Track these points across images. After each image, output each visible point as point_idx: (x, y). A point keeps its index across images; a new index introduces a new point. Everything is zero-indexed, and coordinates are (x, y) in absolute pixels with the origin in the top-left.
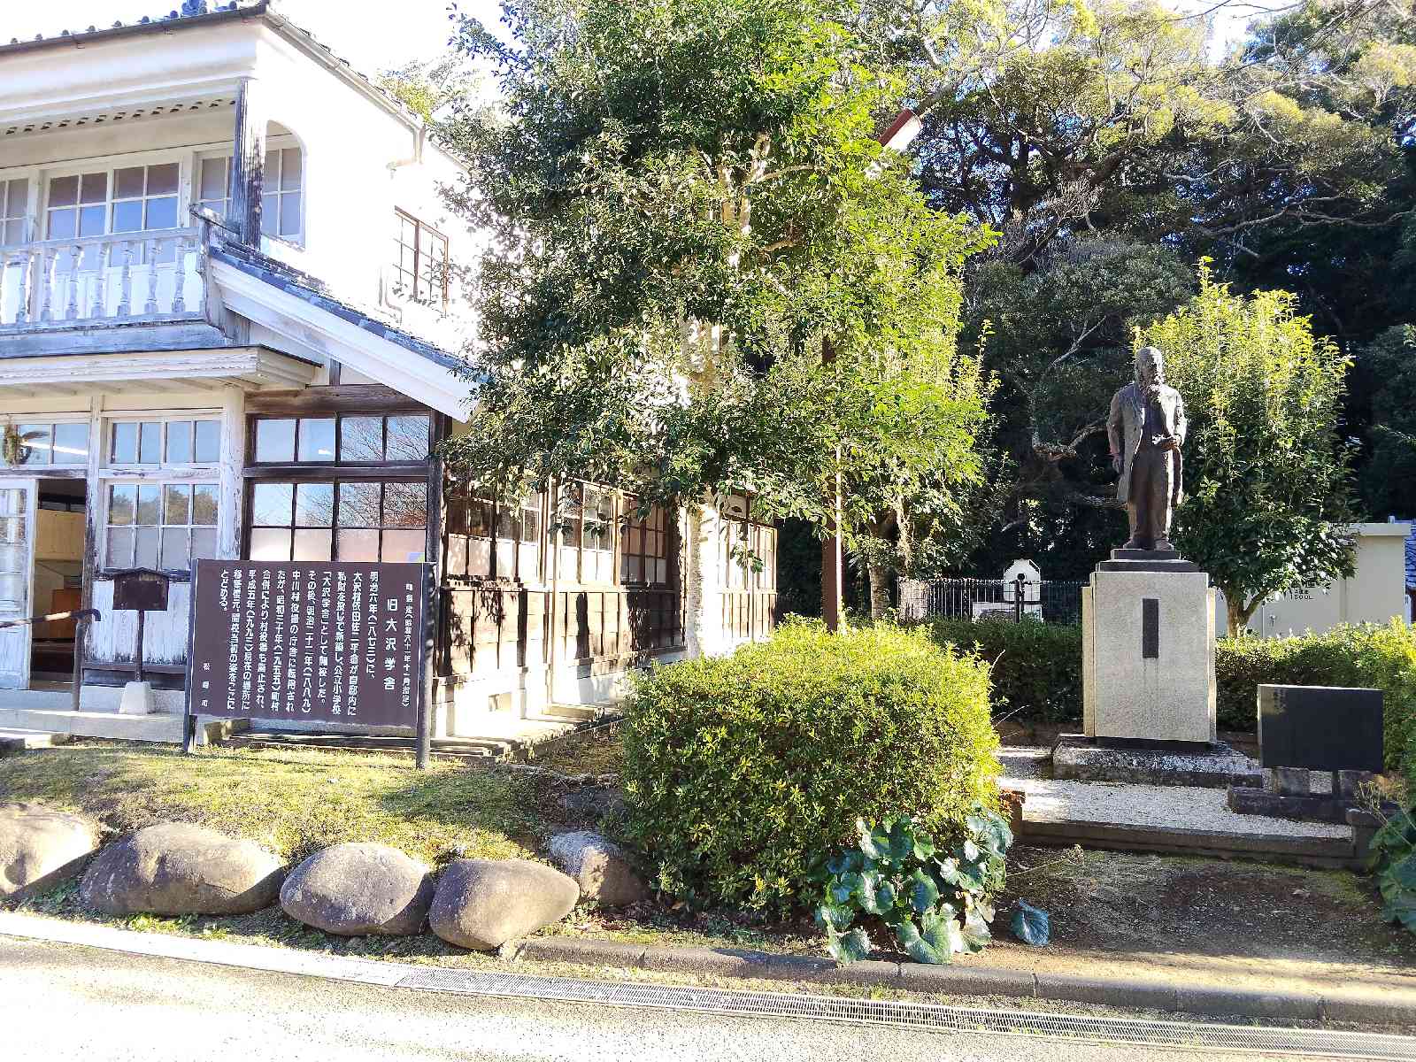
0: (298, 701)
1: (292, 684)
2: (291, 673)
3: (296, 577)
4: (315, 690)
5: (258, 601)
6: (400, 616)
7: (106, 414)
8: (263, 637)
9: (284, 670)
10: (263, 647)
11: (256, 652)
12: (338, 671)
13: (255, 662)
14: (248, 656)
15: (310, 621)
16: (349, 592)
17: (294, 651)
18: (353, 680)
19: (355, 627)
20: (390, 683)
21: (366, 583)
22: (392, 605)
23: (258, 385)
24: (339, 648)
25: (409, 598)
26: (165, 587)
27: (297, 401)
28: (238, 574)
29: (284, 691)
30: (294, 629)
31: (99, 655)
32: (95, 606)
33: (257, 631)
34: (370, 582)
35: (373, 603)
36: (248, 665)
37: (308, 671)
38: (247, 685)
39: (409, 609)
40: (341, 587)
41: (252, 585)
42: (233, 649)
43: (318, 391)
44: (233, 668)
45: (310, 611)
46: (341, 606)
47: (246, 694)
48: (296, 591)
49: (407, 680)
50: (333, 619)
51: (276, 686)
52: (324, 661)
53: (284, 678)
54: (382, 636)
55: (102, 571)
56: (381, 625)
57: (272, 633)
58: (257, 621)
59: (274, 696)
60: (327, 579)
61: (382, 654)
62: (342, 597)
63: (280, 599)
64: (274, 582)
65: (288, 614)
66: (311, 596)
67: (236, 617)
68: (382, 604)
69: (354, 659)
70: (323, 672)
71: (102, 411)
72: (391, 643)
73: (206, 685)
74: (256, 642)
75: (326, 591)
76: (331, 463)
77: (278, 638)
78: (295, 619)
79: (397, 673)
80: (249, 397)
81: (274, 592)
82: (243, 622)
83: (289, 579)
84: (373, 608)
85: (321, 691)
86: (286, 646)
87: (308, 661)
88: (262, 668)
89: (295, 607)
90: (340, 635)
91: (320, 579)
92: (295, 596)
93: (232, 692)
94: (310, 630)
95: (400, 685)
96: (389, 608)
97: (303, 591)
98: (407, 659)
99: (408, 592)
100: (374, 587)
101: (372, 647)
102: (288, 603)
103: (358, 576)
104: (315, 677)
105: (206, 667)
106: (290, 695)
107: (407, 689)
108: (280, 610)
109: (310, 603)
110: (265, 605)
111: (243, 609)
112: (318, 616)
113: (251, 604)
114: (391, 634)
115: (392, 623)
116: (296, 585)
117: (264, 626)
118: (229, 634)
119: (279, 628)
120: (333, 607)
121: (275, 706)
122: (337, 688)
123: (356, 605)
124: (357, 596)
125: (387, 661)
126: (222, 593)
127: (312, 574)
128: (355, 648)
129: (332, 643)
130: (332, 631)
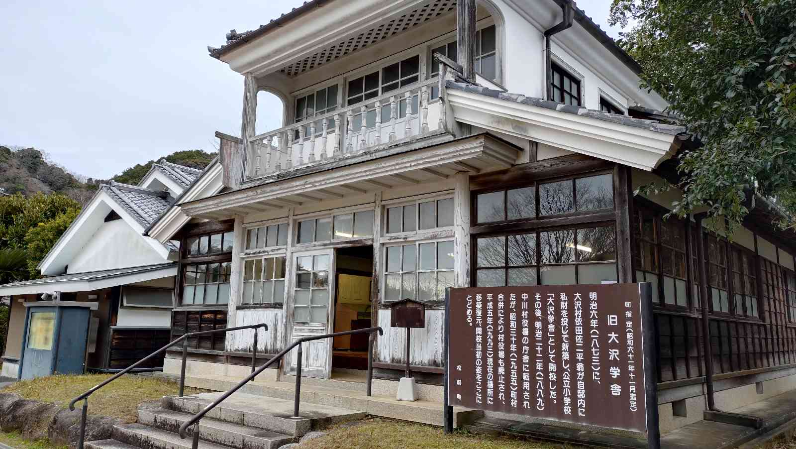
0: (533, 401)
1: (526, 385)
2: (526, 377)
3: (525, 298)
4: (547, 391)
5: (496, 318)
6: (621, 330)
7: (384, 203)
8: (501, 346)
9: (520, 373)
10: (501, 354)
11: (496, 359)
12: (567, 379)
13: (496, 366)
14: (490, 361)
15: (539, 334)
16: (571, 309)
17: (526, 359)
18: (581, 385)
19: (579, 339)
20: (616, 389)
21: (586, 302)
22: (612, 320)
23: (478, 170)
24: (566, 356)
25: (629, 314)
26: (422, 312)
27: (505, 177)
28: (479, 297)
29: (520, 392)
30: (525, 340)
31: (382, 358)
32: (379, 325)
33: (496, 341)
34: (590, 301)
35: (594, 318)
36: (490, 369)
37: (539, 375)
38: (490, 385)
39: (629, 324)
40: (564, 305)
41: (490, 305)
42: (479, 355)
43: (523, 168)
44: (479, 370)
45: (538, 325)
46: (565, 322)
47: (490, 392)
48: (525, 310)
49: (633, 388)
50: (558, 332)
51: (514, 387)
52: (552, 367)
53: (520, 381)
54: (605, 347)
55: (383, 303)
56: (603, 339)
57: (508, 342)
58: (496, 333)
59: (513, 394)
60: (551, 300)
61: (606, 364)
62: (564, 313)
63: (513, 316)
64: (507, 302)
65: (520, 328)
66: (538, 313)
67: (479, 330)
68: (602, 321)
69: (580, 367)
70: (552, 377)
71: (382, 201)
72: (614, 354)
73: (459, 382)
74: (496, 350)
75: (551, 309)
76: (533, 219)
77: (513, 347)
78: (526, 332)
79: (623, 380)
80: (472, 179)
81: (507, 310)
82: (484, 334)
83: (519, 300)
84: (594, 323)
85: (552, 392)
86: (520, 353)
87: (539, 366)
88: (501, 370)
89: (525, 323)
90: (565, 346)
91: (544, 300)
92: (525, 314)
93: (479, 389)
94: (539, 342)
95: (625, 392)
96: (610, 323)
97: (532, 310)
98: (631, 368)
99: (628, 309)
100: (594, 305)
101: (596, 358)
102: (519, 319)
103: (578, 295)
104: (546, 380)
105: (459, 368)
106: (527, 394)
107: (633, 397)
108: (513, 324)
109: (538, 319)
110: (501, 321)
111: (484, 325)
112: (545, 329)
113: (490, 320)
114: (614, 345)
115: (613, 336)
116: (525, 305)
117: (501, 337)
118: (475, 343)
119: (513, 339)
120: (557, 322)
121: (514, 403)
122: (567, 391)
123: (579, 321)
124: (578, 313)
125: (612, 369)
126: (468, 312)
127: (538, 296)
128: (580, 357)
129: (559, 352)
130: (559, 342)
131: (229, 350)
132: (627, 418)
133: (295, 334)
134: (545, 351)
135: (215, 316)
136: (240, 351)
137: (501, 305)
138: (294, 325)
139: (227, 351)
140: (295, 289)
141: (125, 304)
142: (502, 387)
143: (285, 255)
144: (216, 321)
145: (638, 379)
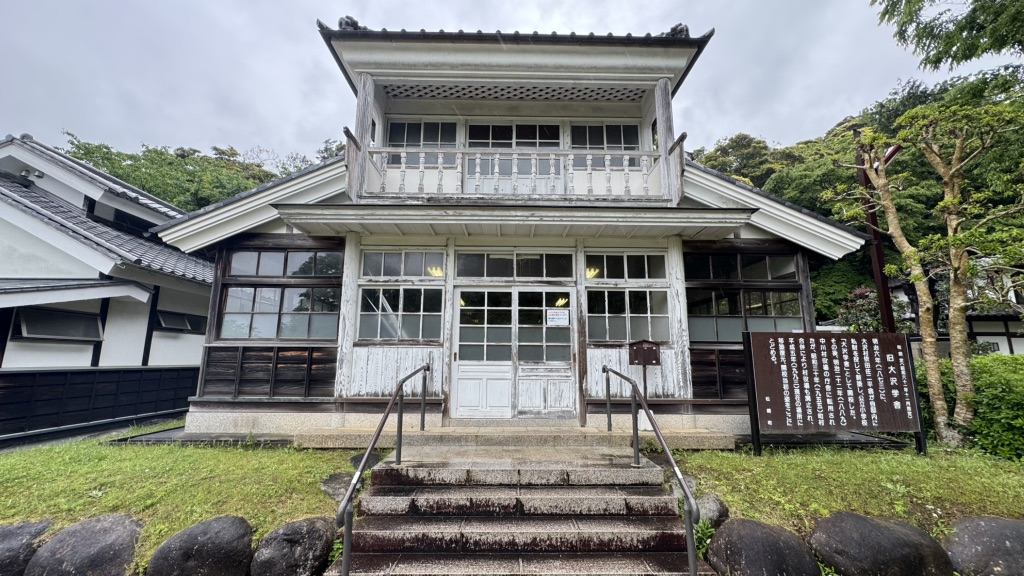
0: (837, 419)
1: (831, 408)
2: (829, 401)
3: (823, 342)
4: (847, 411)
5: (799, 357)
6: (896, 364)
8: (806, 379)
9: (824, 399)
10: (807, 386)
11: (802, 389)
12: (861, 400)
13: (803, 395)
14: (797, 392)
15: (837, 369)
16: (860, 350)
17: (828, 388)
18: (873, 404)
19: (868, 372)
20: (897, 405)
21: (871, 345)
24: (860, 384)
25: (900, 354)
28: (781, 340)
29: (826, 413)
30: (827, 374)
33: (800, 376)
34: (873, 345)
35: (877, 356)
36: (797, 398)
37: (841, 400)
38: (799, 410)
39: (901, 360)
40: (854, 347)
41: (792, 347)
42: (786, 387)
44: (787, 399)
45: (836, 362)
46: (856, 359)
47: (799, 416)
48: (824, 351)
49: (908, 403)
50: (852, 367)
51: (820, 410)
52: (850, 392)
53: (825, 405)
54: (887, 377)
56: (885, 371)
57: (811, 376)
58: (800, 369)
59: (820, 416)
60: (843, 343)
61: (889, 388)
62: (855, 353)
63: (814, 356)
64: (807, 344)
65: (820, 364)
66: (835, 353)
67: (784, 367)
68: (883, 359)
69: (871, 391)
70: (851, 400)
72: (893, 381)
73: (769, 411)
74: (801, 382)
75: (845, 351)
77: (816, 380)
78: (826, 367)
79: (901, 398)
81: (808, 351)
82: (790, 370)
83: (818, 344)
84: (878, 360)
85: (851, 411)
86: (822, 384)
87: (840, 393)
88: (808, 398)
89: (825, 361)
90: (858, 377)
91: (838, 343)
92: (824, 354)
93: (789, 414)
94: (838, 374)
95: (904, 406)
96: (889, 360)
97: (829, 351)
98: (906, 390)
99: (899, 350)
100: (876, 348)
101: (881, 383)
102: (819, 358)
103: (864, 340)
104: (846, 403)
105: (768, 399)
106: (831, 415)
107: (909, 408)
108: (814, 362)
109: (835, 358)
110: (803, 360)
111: (789, 363)
112: (841, 365)
113: (793, 359)
114: (893, 375)
116: (823, 347)
117: (805, 372)
118: (781, 378)
119: (816, 373)
120: (851, 360)
121: (821, 422)
122: (863, 408)
123: (866, 359)
124: (866, 353)
125: (893, 391)
126: (772, 352)
127: (833, 340)
128: (870, 384)
129: (854, 382)
130: (853, 373)
131: (345, 396)
132: (906, 422)
134: (843, 382)
135: (310, 354)
136: (363, 396)
137: (802, 347)
139: (341, 396)
140: (459, 325)
141: (25, 334)
142: (809, 411)
143: (443, 288)
144: (312, 361)
145: (911, 397)
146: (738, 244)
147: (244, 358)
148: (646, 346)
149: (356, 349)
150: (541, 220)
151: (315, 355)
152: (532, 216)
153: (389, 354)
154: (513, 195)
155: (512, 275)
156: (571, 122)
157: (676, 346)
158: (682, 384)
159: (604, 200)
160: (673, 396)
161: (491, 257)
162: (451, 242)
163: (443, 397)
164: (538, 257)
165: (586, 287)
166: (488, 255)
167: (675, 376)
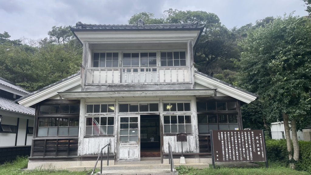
0: (239, 158)
1: (237, 154)
4: (243, 155)
5: (227, 138)
6: (259, 140)
10: (230, 147)
11: (228, 149)
12: (247, 152)
13: (228, 150)
14: (227, 149)
15: (240, 142)
17: (237, 148)
18: (251, 153)
19: (250, 142)
20: (259, 153)
22: (257, 138)
24: (247, 147)
25: (261, 136)
26: (186, 136)
28: (222, 133)
29: (236, 156)
30: (236, 143)
34: (252, 134)
35: (253, 137)
36: (227, 151)
37: (241, 152)
38: (227, 155)
39: (261, 139)
40: (246, 135)
41: (225, 135)
42: (223, 148)
44: (223, 152)
45: (239, 139)
46: (246, 139)
47: (227, 157)
49: (263, 152)
50: (245, 141)
51: (234, 155)
52: (244, 149)
53: (236, 153)
54: (256, 144)
56: (255, 142)
57: (231, 144)
58: (228, 142)
59: (234, 157)
60: (242, 133)
61: (256, 148)
62: (246, 137)
63: (232, 138)
64: (230, 134)
65: (234, 140)
66: (239, 137)
67: (223, 142)
68: (255, 138)
69: (250, 149)
70: (244, 152)
71: (162, 101)
72: (258, 145)
73: (217, 156)
74: (228, 146)
75: (242, 136)
77: (233, 145)
78: (236, 141)
79: (260, 151)
81: (231, 136)
82: (224, 143)
83: (234, 134)
84: (253, 139)
86: (235, 147)
87: (240, 149)
88: (230, 151)
89: (236, 139)
90: (247, 144)
91: (240, 134)
92: (236, 137)
93: (224, 157)
94: (240, 144)
95: (261, 153)
96: (257, 139)
98: (262, 148)
101: (254, 146)
102: (234, 138)
103: (249, 132)
104: (242, 153)
105: (217, 152)
106: (238, 157)
107: (263, 154)
108: (232, 140)
109: (239, 138)
110: (229, 139)
111: (224, 140)
112: (241, 140)
114: (258, 143)
115: (258, 141)
116: (235, 135)
117: (229, 143)
118: (222, 145)
119: (233, 143)
120: (244, 139)
121: (234, 159)
122: (248, 154)
123: (249, 138)
124: (249, 136)
125: (258, 149)
126: (219, 137)
127: (239, 132)
128: (250, 146)
129: (245, 146)
130: (245, 143)
132: (262, 159)
133: (121, 146)
134: (242, 146)
135: (69, 141)
136: (87, 155)
137: (229, 135)
138: (120, 143)
139: (80, 155)
140: (120, 129)
142: (230, 156)
143: (114, 116)
144: (70, 143)
145: (264, 150)
146: (216, 99)
147: (46, 143)
148: (182, 135)
149: (85, 139)
150: (146, 94)
151: (71, 141)
152: (143, 93)
153: (96, 140)
154: (138, 83)
155: (138, 111)
156: (160, 51)
157: (194, 135)
158: (195, 148)
159: (169, 84)
160: (193, 152)
161: (131, 105)
162: (117, 101)
163: (115, 154)
164: (147, 105)
165: (163, 115)
166: (130, 104)
167: (194, 145)
